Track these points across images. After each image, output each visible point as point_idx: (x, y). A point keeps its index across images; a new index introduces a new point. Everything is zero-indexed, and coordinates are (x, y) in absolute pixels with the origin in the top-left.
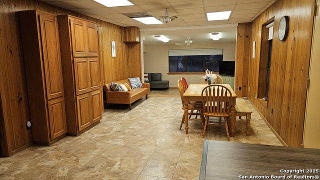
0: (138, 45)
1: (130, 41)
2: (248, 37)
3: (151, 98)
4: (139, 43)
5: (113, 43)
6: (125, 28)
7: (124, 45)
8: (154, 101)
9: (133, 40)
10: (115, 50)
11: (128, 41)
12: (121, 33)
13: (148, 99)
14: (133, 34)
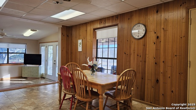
2: (68, 36)
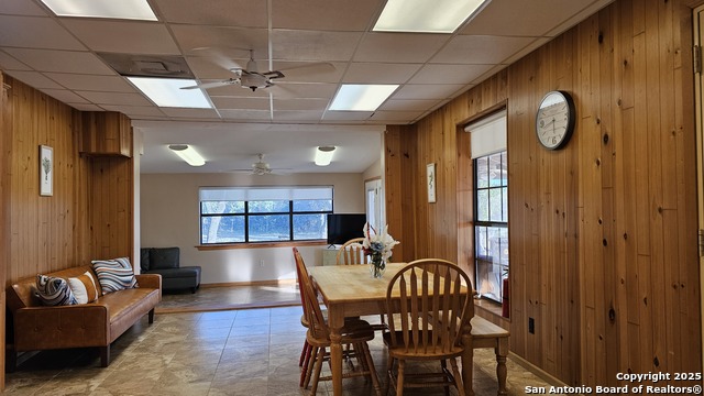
0: (124, 166)
1: (102, 151)
2: (407, 156)
3: (166, 319)
4: (130, 160)
5: (47, 153)
6: (86, 114)
7: (81, 165)
8: (177, 325)
9: (111, 150)
10: (50, 174)
11: (93, 150)
12: (72, 126)
13: (156, 324)
14: (111, 133)
